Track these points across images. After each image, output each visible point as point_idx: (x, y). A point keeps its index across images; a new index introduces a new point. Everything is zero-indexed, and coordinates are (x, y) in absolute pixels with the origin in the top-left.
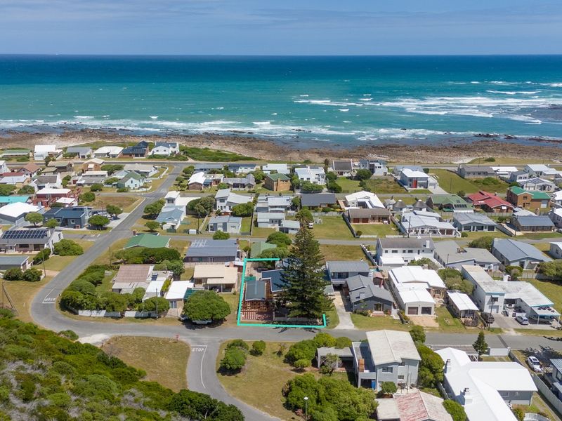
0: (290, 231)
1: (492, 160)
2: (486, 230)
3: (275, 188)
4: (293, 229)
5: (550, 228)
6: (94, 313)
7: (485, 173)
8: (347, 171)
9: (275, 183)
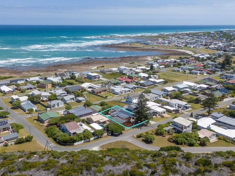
0: (82, 101)
1: (103, 67)
2: (137, 89)
3: (46, 87)
4: (83, 100)
5: (152, 85)
6: (80, 143)
7: (110, 71)
8: (65, 76)
9: (46, 85)
